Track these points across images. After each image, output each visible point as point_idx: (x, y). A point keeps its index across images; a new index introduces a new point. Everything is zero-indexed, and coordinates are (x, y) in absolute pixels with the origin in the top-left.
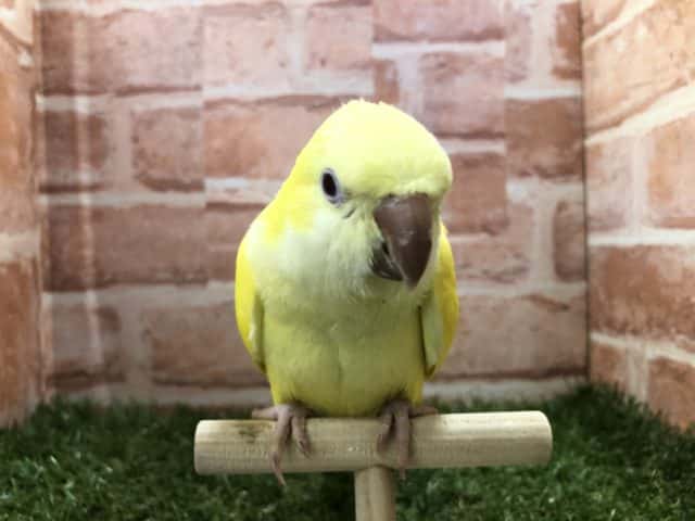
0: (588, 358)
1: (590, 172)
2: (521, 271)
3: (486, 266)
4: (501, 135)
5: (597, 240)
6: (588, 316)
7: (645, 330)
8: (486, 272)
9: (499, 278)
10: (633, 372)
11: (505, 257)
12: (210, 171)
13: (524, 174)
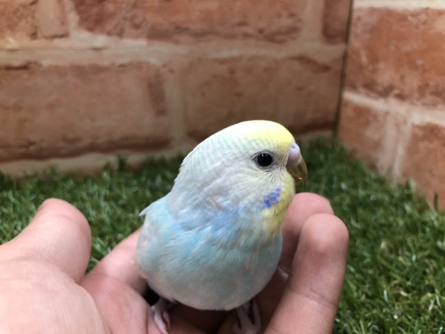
0: (337, 115)
2: (293, 31)
3: (262, 25)
5: (365, 2)
6: (343, 76)
7: (416, 95)
8: (261, 31)
9: (273, 38)
10: (391, 132)
11: (280, 16)
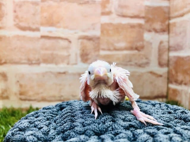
0: (167, 93)
1: (171, 31)
2: (147, 64)
4: (143, 18)
5: (172, 54)
6: (168, 79)
8: (136, 64)
9: (140, 66)
12: (42, 24)
13: (150, 31)
